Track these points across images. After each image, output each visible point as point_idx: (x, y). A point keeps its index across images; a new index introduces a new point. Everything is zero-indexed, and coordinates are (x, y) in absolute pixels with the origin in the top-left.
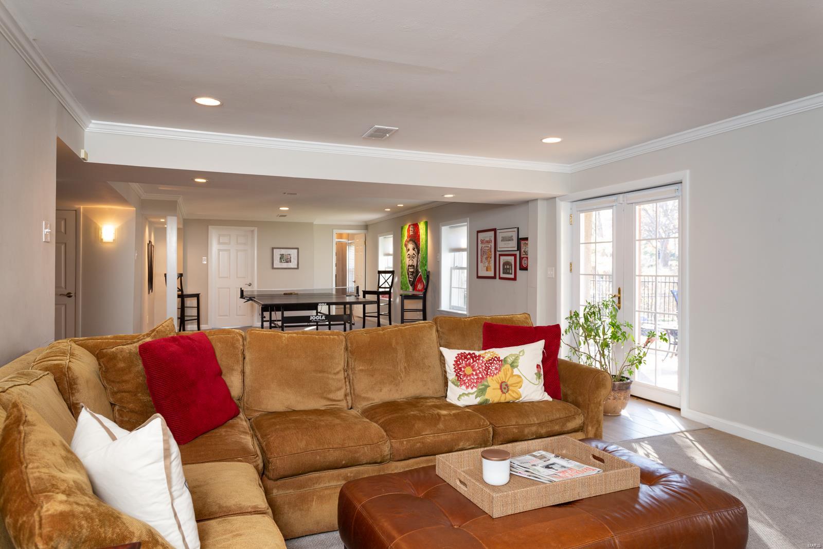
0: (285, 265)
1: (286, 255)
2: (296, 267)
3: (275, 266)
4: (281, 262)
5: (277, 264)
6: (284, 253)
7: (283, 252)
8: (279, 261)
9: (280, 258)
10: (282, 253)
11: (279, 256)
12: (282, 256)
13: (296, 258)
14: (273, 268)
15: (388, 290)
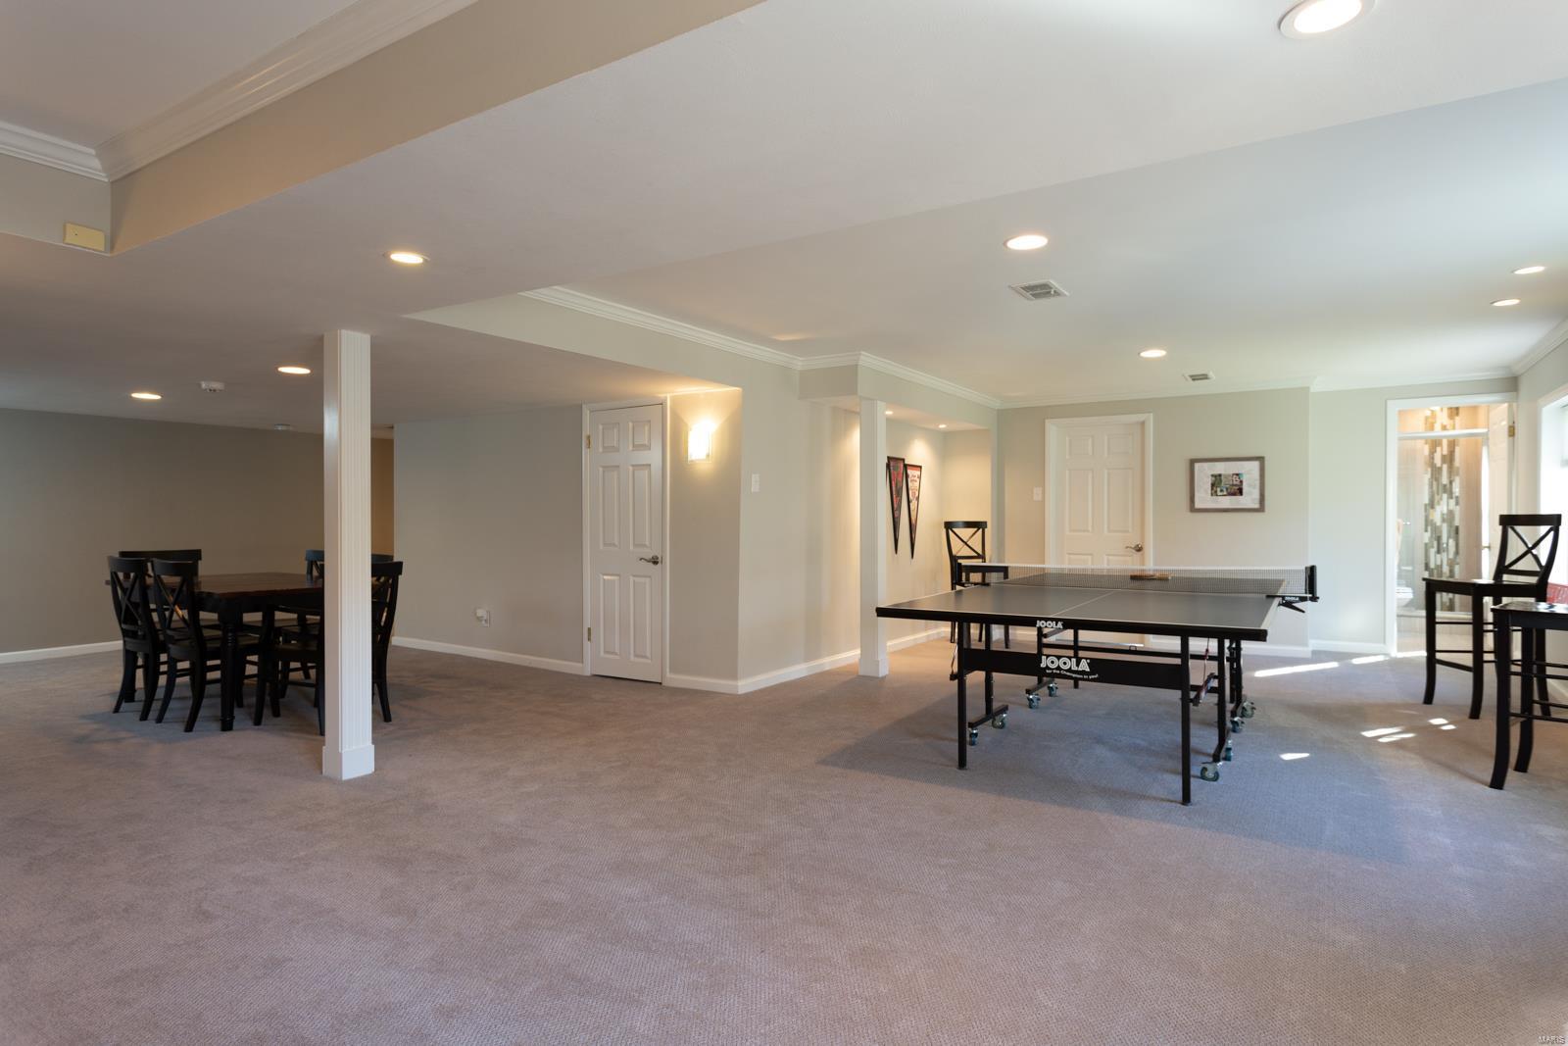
0: (1226, 502)
1: (1227, 476)
2: (1257, 506)
3: (1198, 505)
4: (1214, 493)
5: (1203, 498)
6: (1222, 472)
7: (1220, 468)
8: (1210, 492)
9: (1213, 485)
10: (1216, 472)
11: (1209, 481)
12: (1217, 481)
13: (1258, 483)
14: (1193, 509)
15: (1533, 580)
